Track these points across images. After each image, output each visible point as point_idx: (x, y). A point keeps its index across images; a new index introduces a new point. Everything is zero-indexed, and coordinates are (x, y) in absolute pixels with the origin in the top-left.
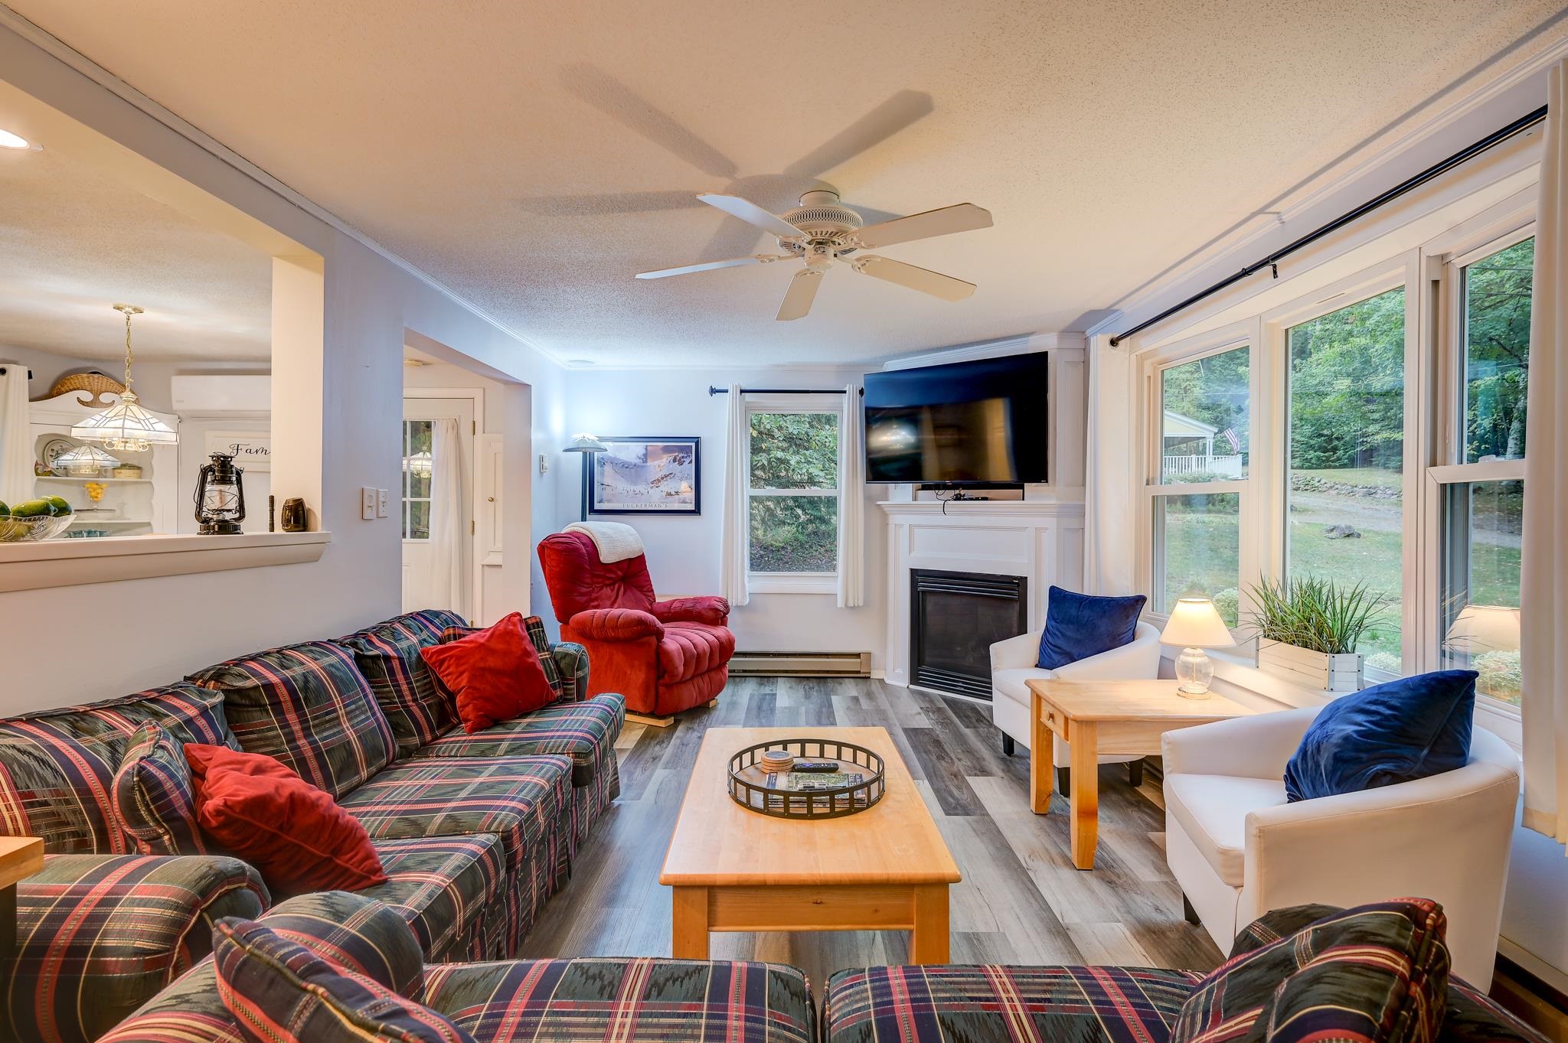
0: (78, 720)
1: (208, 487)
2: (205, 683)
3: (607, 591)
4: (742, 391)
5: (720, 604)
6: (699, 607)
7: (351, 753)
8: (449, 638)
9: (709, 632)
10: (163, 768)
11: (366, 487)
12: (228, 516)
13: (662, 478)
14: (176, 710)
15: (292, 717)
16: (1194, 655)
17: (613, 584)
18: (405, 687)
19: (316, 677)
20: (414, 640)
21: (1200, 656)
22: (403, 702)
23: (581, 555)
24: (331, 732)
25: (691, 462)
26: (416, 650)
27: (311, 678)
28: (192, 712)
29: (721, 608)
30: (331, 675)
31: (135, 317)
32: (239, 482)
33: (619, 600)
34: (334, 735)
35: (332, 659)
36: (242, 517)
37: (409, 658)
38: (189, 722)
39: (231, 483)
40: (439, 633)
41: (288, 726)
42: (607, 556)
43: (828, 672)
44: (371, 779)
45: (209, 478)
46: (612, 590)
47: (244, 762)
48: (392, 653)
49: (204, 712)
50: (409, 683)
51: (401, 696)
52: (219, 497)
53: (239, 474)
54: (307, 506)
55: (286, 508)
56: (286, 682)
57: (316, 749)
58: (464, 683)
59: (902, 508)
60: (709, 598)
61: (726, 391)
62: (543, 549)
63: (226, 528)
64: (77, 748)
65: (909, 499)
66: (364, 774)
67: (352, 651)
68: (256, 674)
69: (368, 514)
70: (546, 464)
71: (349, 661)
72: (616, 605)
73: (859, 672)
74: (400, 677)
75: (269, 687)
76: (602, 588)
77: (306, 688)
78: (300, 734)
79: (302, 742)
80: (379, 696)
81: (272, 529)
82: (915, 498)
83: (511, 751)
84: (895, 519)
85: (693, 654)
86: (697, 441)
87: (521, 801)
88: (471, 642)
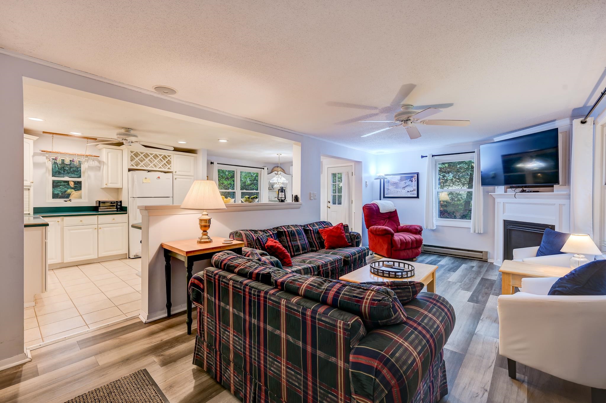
0: (255, 232)
1: (280, 193)
2: (275, 229)
3: (382, 221)
4: (433, 156)
5: (418, 227)
6: (411, 228)
7: (299, 247)
8: (326, 227)
9: (413, 236)
10: (261, 238)
11: (311, 192)
12: (283, 199)
13: (406, 187)
14: (269, 233)
15: (288, 238)
16: (579, 258)
17: (385, 219)
18: (313, 237)
19: (294, 231)
20: (318, 227)
21: (582, 258)
22: (313, 240)
23: (374, 210)
24: (295, 242)
25: (415, 181)
26: (318, 229)
27: (292, 231)
28: (271, 233)
29: (419, 229)
30: (297, 232)
31: (280, 156)
32: (285, 192)
33: (386, 224)
34: (296, 243)
35: (298, 228)
36: (285, 199)
37: (315, 231)
38: (271, 235)
39: (283, 192)
40: (324, 226)
41: (287, 239)
42: (382, 211)
43: (469, 257)
44: (303, 253)
45: (280, 191)
46: (384, 221)
47: (273, 241)
48: (312, 229)
49: (273, 234)
50: (315, 236)
51: (312, 239)
52: (282, 195)
53: (285, 191)
54: (298, 196)
55: (295, 197)
56: (288, 231)
57: (292, 245)
58: (326, 238)
59: (500, 196)
60: (415, 225)
61: (427, 156)
62: (363, 208)
63: (282, 201)
64: (254, 235)
65: (503, 192)
66: (301, 252)
67: (303, 228)
68: (283, 229)
69: (312, 198)
70: (367, 184)
71: (301, 229)
72: (384, 225)
73: (482, 259)
74: (313, 234)
75: (285, 231)
76: (381, 220)
77: (291, 233)
78: (289, 241)
79: (290, 243)
80: (308, 238)
81: (292, 202)
82: (506, 192)
83: (332, 254)
84: (497, 200)
85: (404, 242)
86: (418, 174)
87: (324, 261)
88: (329, 229)
